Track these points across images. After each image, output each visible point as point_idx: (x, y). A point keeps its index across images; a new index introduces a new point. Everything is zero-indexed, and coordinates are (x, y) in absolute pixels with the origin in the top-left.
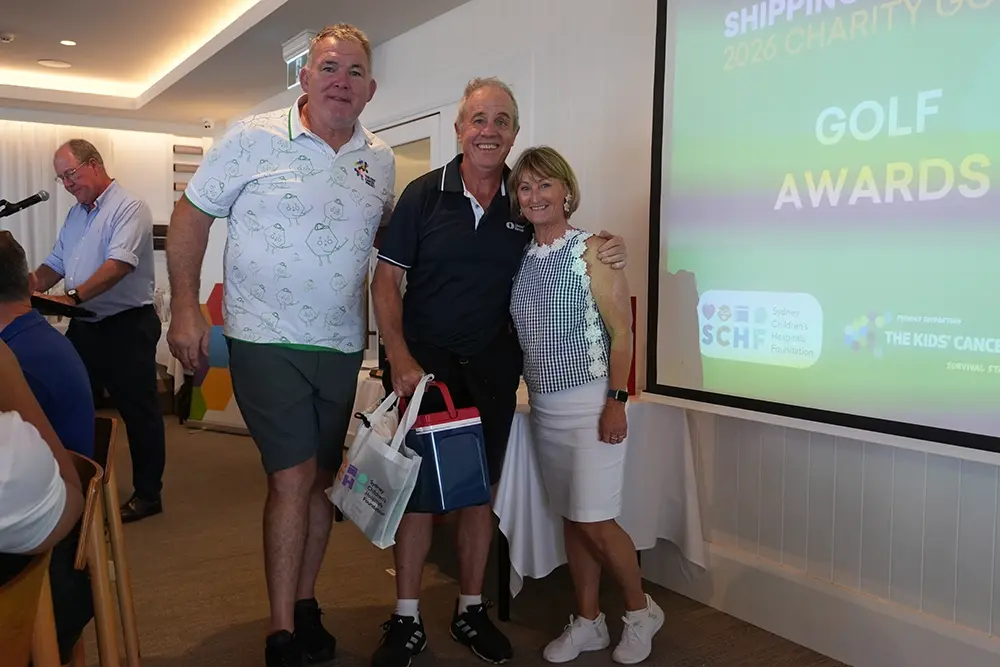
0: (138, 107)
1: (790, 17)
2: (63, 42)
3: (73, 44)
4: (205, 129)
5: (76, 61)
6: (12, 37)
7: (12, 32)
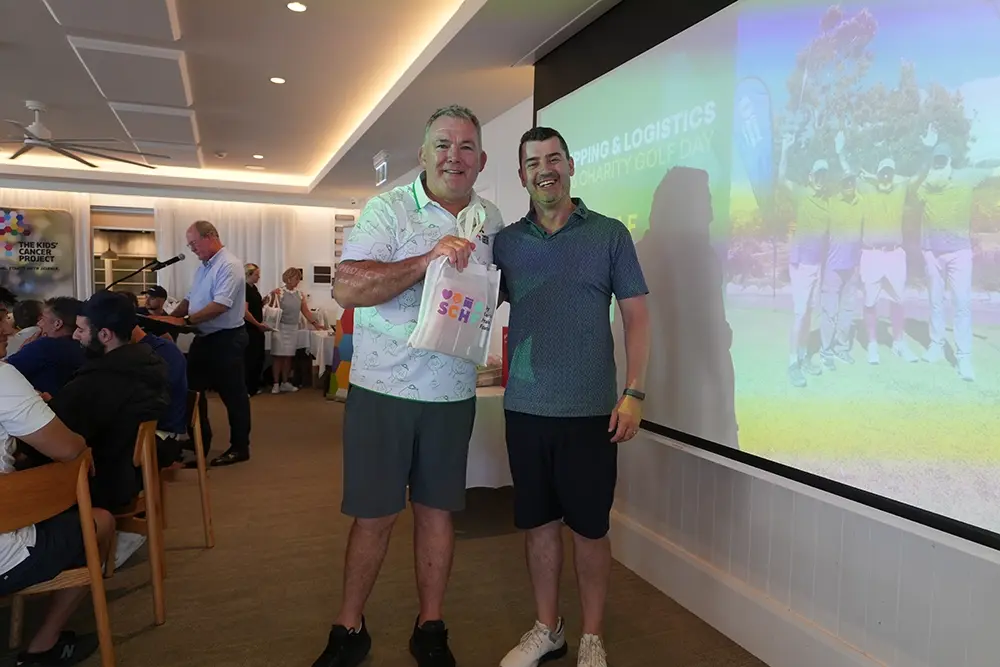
0: (309, 190)
1: (582, 164)
2: (256, 157)
3: (261, 157)
4: (353, 205)
5: (269, 165)
6: (225, 155)
7: (224, 151)
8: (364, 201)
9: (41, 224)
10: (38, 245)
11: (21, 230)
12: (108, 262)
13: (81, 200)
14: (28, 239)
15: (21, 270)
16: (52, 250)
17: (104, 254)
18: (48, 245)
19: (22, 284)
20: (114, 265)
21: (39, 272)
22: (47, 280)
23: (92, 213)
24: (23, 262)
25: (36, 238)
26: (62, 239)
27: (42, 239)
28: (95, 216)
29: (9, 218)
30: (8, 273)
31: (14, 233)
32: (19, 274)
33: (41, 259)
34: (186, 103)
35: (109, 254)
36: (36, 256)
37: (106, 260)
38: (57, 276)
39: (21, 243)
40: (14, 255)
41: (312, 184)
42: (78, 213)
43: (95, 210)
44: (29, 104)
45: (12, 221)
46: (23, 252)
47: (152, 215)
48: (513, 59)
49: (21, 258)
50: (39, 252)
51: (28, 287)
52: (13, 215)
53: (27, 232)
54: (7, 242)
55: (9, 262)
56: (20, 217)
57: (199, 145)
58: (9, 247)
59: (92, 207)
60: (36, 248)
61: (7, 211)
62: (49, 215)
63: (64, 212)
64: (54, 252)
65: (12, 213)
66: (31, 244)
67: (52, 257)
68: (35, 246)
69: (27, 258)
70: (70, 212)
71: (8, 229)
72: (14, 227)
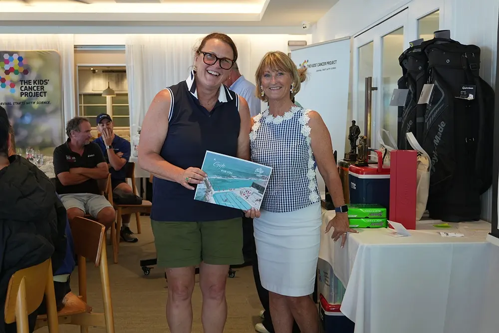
0: (261, 18)
4: (304, 29)
8: (314, 24)
9: (36, 64)
10: (35, 82)
11: (22, 70)
12: (109, 98)
13: (65, 41)
14: (27, 77)
15: (23, 105)
16: (45, 86)
17: (104, 91)
18: (42, 82)
19: (23, 117)
20: (113, 101)
21: (35, 106)
22: (41, 113)
23: (75, 51)
24: (24, 98)
25: (32, 76)
26: (52, 76)
27: (39, 75)
28: (78, 55)
29: (13, 59)
30: (12, 107)
31: (16, 72)
32: (21, 108)
33: (36, 95)
35: (109, 91)
36: (33, 92)
37: (107, 96)
38: (49, 109)
39: (22, 81)
40: (17, 91)
41: (262, 11)
42: (64, 54)
43: (78, 49)
45: (15, 63)
46: (23, 89)
47: (124, 52)
49: (22, 94)
50: (35, 88)
51: (28, 119)
52: (15, 56)
53: (26, 72)
54: (11, 81)
55: (13, 98)
56: (20, 59)
58: (13, 85)
59: (75, 47)
60: (33, 85)
61: (11, 54)
62: (42, 55)
63: (53, 51)
64: (47, 88)
65: (14, 55)
66: (29, 82)
67: (45, 93)
68: (32, 83)
69: (26, 94)
70: (58, 52)
71: (12, 70)
72: (16, 68)
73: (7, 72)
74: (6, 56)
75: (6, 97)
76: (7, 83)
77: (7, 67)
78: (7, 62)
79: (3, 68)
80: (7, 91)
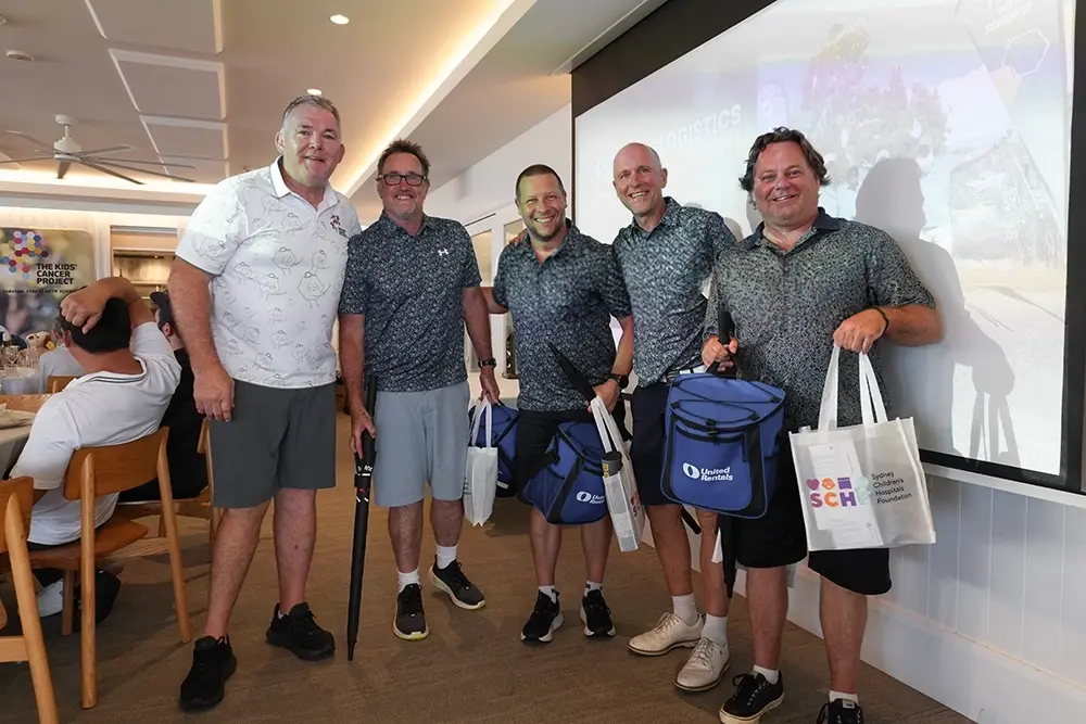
9: (59, 246)
10: (57, 267)
11: (40, 251)
13: (100, 220)
14: (47, 261)
15: (40, 293)
16: (71, 272)
18: (68, 267)
19: (40, 308)
21: (58, 295)
23: (112, 232)
24: (41, 285)
25: (53, 260)
26: (81, 261)
27: (62, 258)
28: (114, 236)
29: (27, 238)
30: (26, 296)
31: (32, 254)
32: (37, 297)
33: (59, 282)
34: (219, 114)
36: (55, 278)
39: (39, 265)
40: (32, 277)
42: (97, 236)
43: (116, 230)
44: (60, 119)
45: (29, 242)
46: (41, 274)
47: (176, 235)
48: (550, 68)
49: (39, 280)
50: (58, 274)
51: (46, 311)
52: (30, 235)
53: (45, 254)
54: (24, 264)
55: (27, 285)
56: (37, 238)
57: (226, 160)
58: (26, 269)
59: (112, 227)
60: (54, 270)
61: (24, 231)
62: (67, 235)
63: (83, 232)
64: (73, 274)
65: (29, 233)
66: (49, 266)
67: (71, 280)
68: (54, 267)
69: (45, 281)
70: (90, 231)
71: (25, 251)
72: (32, 248)
73: (18, 254)
74: (17, 235)
75: (18, 284)
76: (19, 266)
77: (19, 247)
78: (19, 241)
79: (13, 248)
80: (19, 275)
